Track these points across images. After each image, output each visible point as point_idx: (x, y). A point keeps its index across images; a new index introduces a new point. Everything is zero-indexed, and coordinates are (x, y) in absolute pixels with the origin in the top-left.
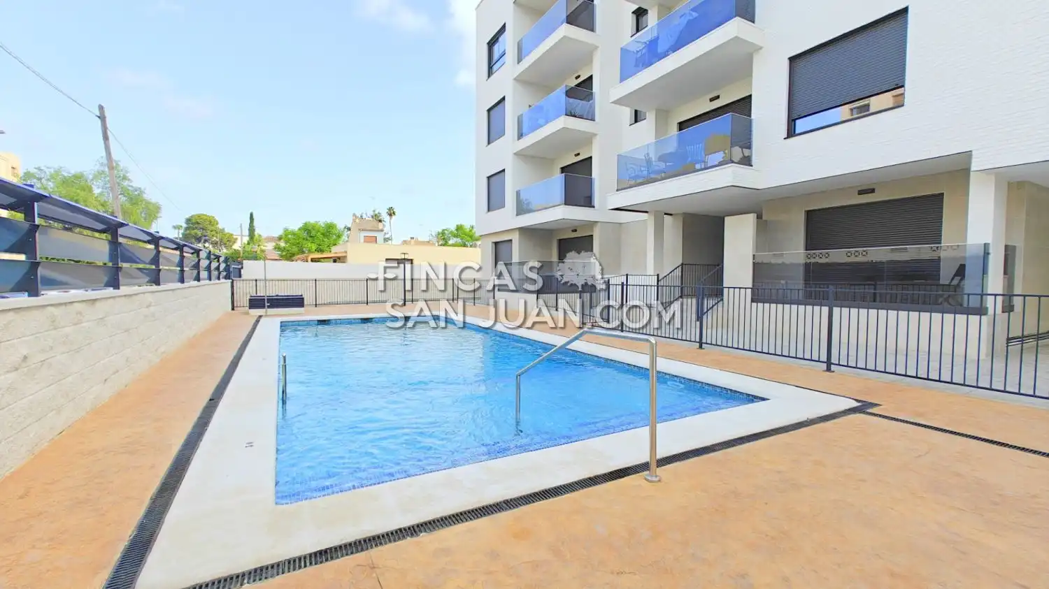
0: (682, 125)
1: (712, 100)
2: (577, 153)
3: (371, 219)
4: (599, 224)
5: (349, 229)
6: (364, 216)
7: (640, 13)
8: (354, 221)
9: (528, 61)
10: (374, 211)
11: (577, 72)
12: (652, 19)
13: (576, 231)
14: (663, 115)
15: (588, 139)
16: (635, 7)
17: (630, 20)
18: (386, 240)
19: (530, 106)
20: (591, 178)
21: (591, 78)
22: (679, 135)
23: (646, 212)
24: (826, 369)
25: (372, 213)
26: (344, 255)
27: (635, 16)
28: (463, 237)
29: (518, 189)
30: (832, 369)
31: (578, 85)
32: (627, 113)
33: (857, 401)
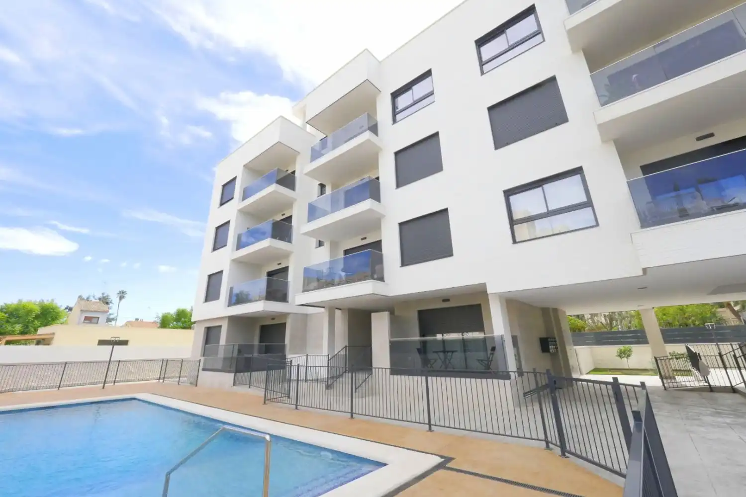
0: (346, 252)
1: (362, 239)
2: (279, 263)
3: (98, 301)
4: (291, 315)
5: (70, 309)
6: (91, 298)
7: (322, 186)
8: (78, 302)
9: (250, 200)
10: (103, 294)
11: (282, 211)
12: (328, 190)
13: (273, 319)
14: (334, 246)
15: (287, 255)
16: (319, 183)
17: (316, 189)
18: (109, 320)
19: (248, 228)
20: (287, 282)
21: (291, 217)
22: (345, 258)
23: (324, 307)
24: (428, 429)
25: (100, 296)
26: (51, 336)
27: (320, 187)
28: (182, 320)
29: (232, 286)
30: (432, 429)
31: (282, 220)
32: (314, 242)
33: (441, 457)
